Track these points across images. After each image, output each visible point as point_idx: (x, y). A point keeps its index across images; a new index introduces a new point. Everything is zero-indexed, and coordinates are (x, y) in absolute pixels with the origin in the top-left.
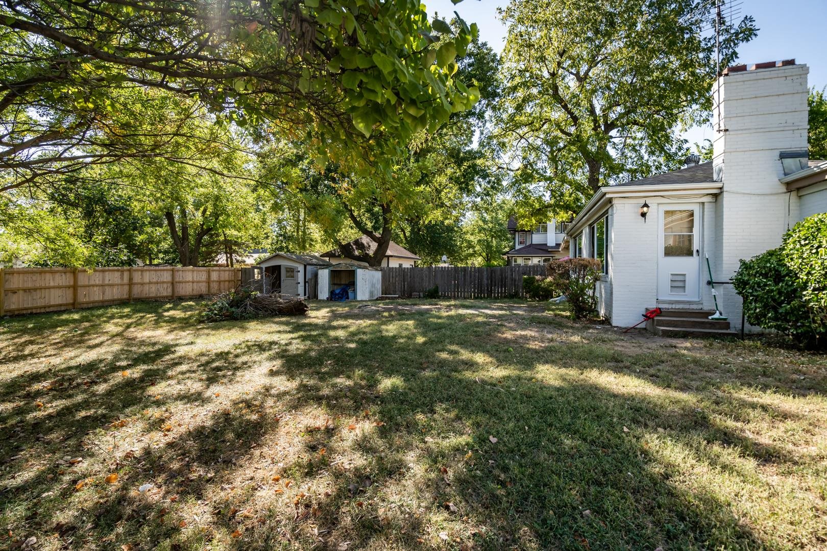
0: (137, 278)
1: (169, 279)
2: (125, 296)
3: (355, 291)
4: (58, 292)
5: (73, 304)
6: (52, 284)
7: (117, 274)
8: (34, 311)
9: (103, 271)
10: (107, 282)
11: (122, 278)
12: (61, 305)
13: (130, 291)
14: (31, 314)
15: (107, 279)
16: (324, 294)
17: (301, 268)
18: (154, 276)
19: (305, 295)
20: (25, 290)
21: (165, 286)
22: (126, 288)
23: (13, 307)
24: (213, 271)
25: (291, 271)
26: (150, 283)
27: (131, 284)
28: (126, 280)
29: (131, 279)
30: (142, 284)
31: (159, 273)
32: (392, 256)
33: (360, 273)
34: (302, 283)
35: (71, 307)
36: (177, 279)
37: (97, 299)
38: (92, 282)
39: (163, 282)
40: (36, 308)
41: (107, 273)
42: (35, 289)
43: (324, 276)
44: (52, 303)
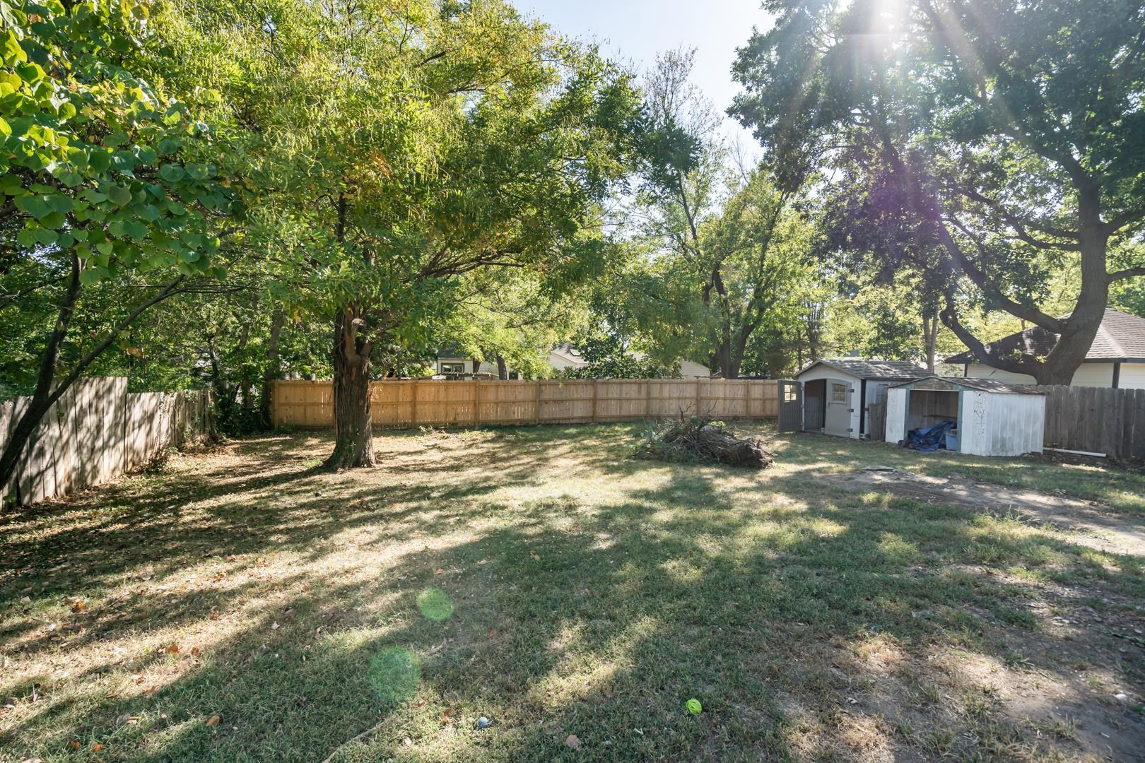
0: (655, 391)
1: (694, 394)
2: (643, 413)
3: (957, 436)
4: (580, 405)
5: (592, 417)
6: (575, 396)
7: (635, 387)
8: (561, 422)
9: (621, 384)
10: (624, 396)
11: (639, 392)
12: (582, 418)
13: (648, 407)
14: (559, 424)
15: (624, 392)
16: (895, 431)
17: (857, 386)
18: (675, 390)
19: (862, 431)
20: (555, 401)
21: (688, 402)
22: (644, 403)
23: (546, 416)
24: (755, 384)
25: (842, 389)
26: (670, 398)
27: (649, 398)
28: (643, 395)
29: (649, 393)
30: (661, 399)
31: (681, 386)
32: (1125, 360)
33: (969, 398)
34: (857, 412)
35: (590, 420)
36: (704, 395)
37: (614, 414)
38: (610, 396)
39: (686, 398)
40: (562, 419)
41: (624, 386)
42: (562, 401)
43: (898, 400)
44: (575, 415)
